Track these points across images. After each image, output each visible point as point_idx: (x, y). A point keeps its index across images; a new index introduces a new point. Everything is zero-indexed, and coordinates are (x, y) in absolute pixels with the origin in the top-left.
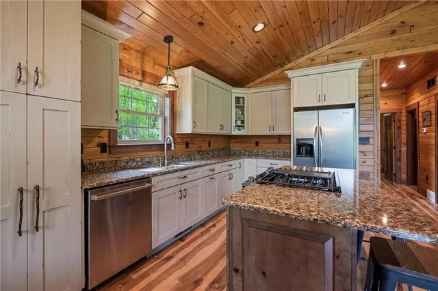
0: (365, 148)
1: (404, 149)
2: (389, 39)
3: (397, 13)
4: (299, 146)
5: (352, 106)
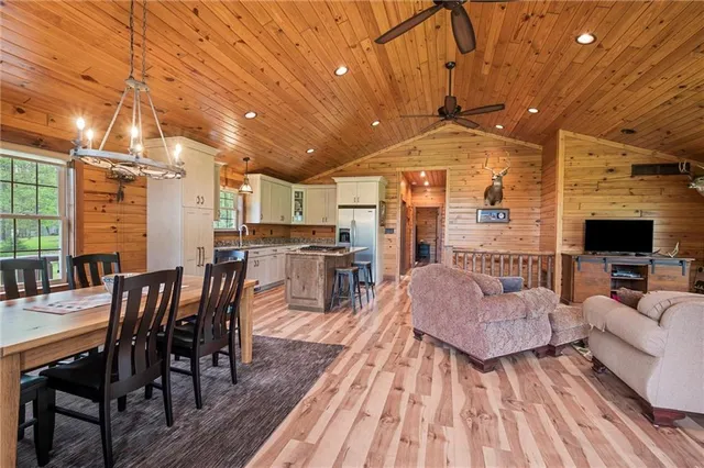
0: (392, 236)
2: (406, 158)
3: (412, 140)
4: (341, 234)
5: (375, 207)
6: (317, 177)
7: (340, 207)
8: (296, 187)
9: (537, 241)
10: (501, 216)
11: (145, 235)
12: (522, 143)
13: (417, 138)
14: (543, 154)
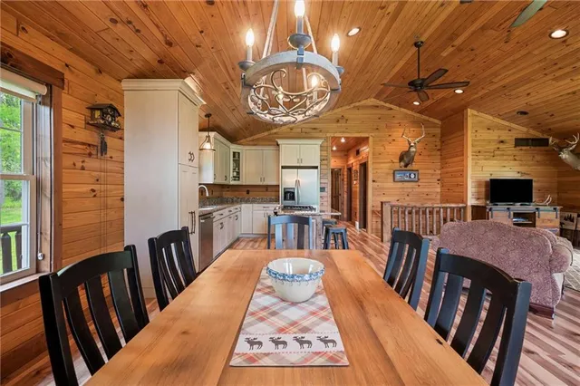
0: (324, 194)
1: (345, 196)
2: (335, 125)
3: (340, 109)
4: (286, 193)
5: (316, 168)
6: (251, 138)
7: (283, 167)
8: (234, 148)
9: (439, 197)
10: (412, 176)
11: (122, 199)
12: (427, 118)
13: (344, 108)
14: (442, 127)
